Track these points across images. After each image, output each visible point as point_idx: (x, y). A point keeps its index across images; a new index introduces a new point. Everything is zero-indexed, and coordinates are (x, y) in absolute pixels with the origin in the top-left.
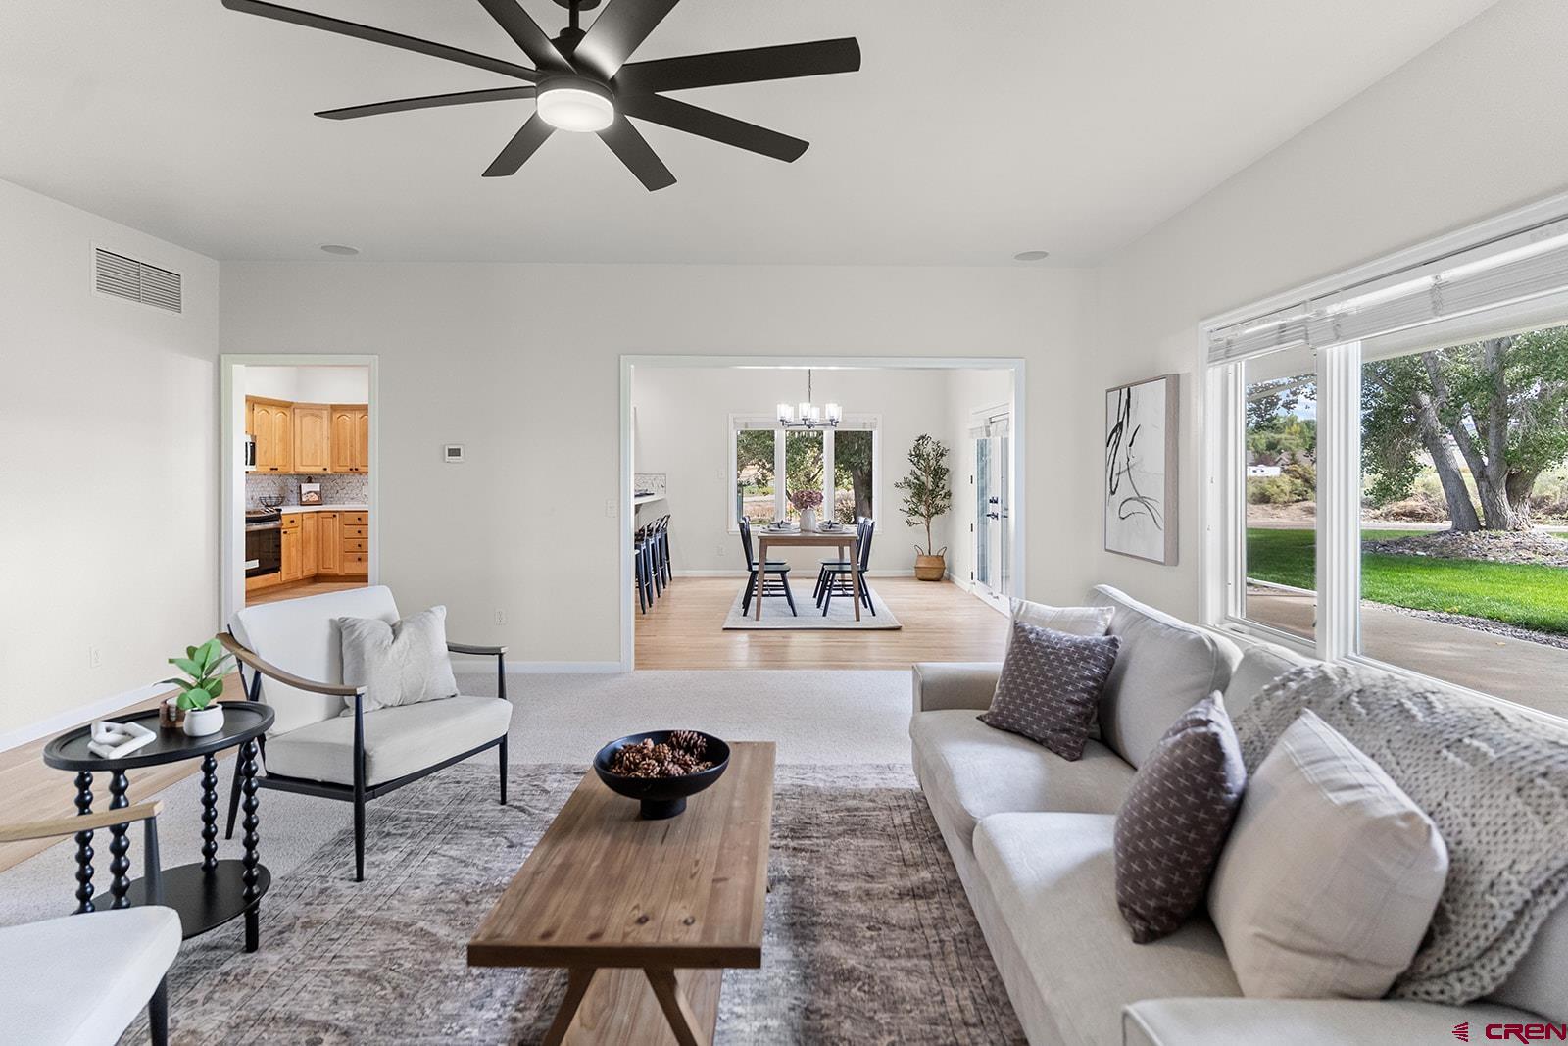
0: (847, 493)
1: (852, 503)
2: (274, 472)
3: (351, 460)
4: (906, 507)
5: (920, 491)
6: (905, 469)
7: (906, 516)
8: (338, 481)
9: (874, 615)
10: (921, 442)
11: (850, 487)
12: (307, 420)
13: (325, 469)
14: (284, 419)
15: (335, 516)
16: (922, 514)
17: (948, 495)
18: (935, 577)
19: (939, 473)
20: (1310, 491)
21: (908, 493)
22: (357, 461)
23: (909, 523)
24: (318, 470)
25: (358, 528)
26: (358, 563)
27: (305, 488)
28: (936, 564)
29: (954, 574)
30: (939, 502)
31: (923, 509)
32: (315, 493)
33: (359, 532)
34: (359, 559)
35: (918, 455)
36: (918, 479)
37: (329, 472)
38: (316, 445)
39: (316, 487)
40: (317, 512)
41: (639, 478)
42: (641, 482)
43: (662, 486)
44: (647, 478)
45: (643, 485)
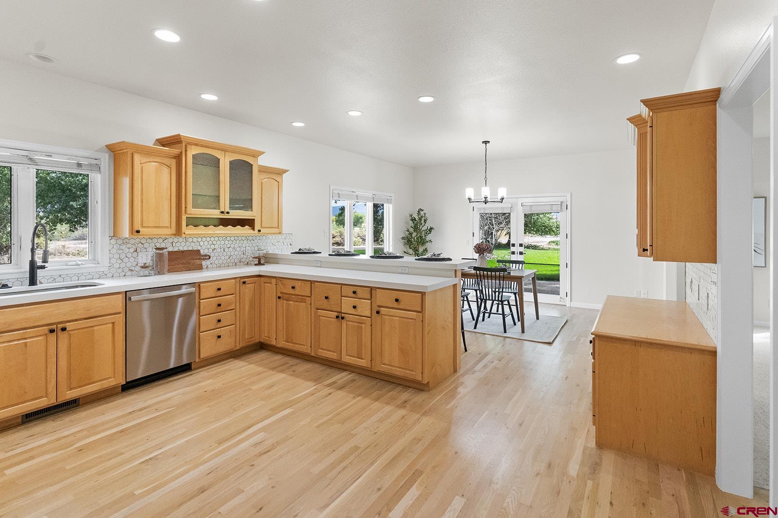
41: (274, 237)
42: (275, 241)
43: (290, 244)
44: (280, 237)
45: (276, 244)
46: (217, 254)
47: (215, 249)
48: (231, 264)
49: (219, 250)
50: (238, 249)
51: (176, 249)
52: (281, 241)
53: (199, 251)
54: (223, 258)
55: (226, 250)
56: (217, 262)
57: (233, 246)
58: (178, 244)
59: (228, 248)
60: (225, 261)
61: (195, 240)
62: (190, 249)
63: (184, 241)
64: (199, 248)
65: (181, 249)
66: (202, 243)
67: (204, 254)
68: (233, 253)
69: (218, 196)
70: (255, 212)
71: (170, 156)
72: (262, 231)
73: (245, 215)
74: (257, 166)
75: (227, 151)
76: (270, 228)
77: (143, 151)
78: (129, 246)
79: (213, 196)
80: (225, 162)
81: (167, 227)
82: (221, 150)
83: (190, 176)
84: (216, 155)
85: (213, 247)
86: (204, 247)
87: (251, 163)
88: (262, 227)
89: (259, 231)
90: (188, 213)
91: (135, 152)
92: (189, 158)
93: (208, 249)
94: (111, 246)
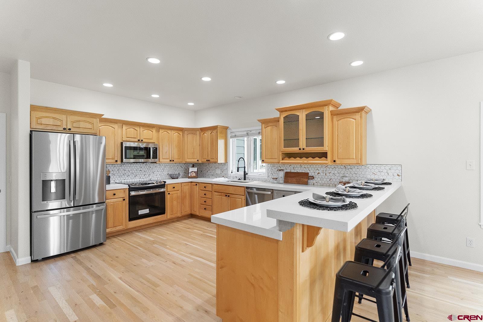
2: (172, 162)
3: (207, 156)
8: (208, 166)
12: (190, 136)
13: (198, 160)
14: (178, 136)
15: (196, 185)
22: (210, 156)
24: (195, 161)
25: (205, 192)
26: (205, 210)
27: (191, 169)
32: (195, 172)
33: (205, 194)
34: (205, 209)
37: (200, 162)
38: (194, 149)
39: (195, 169)
40: (191, 182)
42: (377, 170)
43: (398, 175)
44: (383, 167)
45: (379, 173)
46: (320, 177)
47: (319, 173)
48: (331, 185)
49: (322, 174)
50: (338, 175)
51: (296, 171)
52: (385, 171)
53: (308, 173)
54: (325, 180)
55: (328, 174)
56: (320, 182)
57: (333, 172)
58: (297, 169)
59: (329, 173)
60: (326, 182)
61: (306, 166)
62: (303, 172)
63: (300, 167)
64: (309, 172)
65: (299, 171)
66: (310, 169)
67: (312, 175)
68: (333, 177)
69: (299, 139)
70: (326, 148)
71: (276, 121)
72: (338, 162)
73: (317, 150)
74: (327, 112)
75: (304, 109)
76: (347, 159)
77: (265, 122)
78: (275, 168)
79: (296, 139)
80: (302, 116)
81: (276, 159)
82: (300, 109)
83: (282, 130)
84: (296, 114)
85: (318, 172)
86: (311, 171)
87: (322, 111)
88: (338, 158)
89: (334, 161)
90: (282, 151)
91: (263, 124)
92: (282, 120)
93: (314, 173)
94: (269, 167)
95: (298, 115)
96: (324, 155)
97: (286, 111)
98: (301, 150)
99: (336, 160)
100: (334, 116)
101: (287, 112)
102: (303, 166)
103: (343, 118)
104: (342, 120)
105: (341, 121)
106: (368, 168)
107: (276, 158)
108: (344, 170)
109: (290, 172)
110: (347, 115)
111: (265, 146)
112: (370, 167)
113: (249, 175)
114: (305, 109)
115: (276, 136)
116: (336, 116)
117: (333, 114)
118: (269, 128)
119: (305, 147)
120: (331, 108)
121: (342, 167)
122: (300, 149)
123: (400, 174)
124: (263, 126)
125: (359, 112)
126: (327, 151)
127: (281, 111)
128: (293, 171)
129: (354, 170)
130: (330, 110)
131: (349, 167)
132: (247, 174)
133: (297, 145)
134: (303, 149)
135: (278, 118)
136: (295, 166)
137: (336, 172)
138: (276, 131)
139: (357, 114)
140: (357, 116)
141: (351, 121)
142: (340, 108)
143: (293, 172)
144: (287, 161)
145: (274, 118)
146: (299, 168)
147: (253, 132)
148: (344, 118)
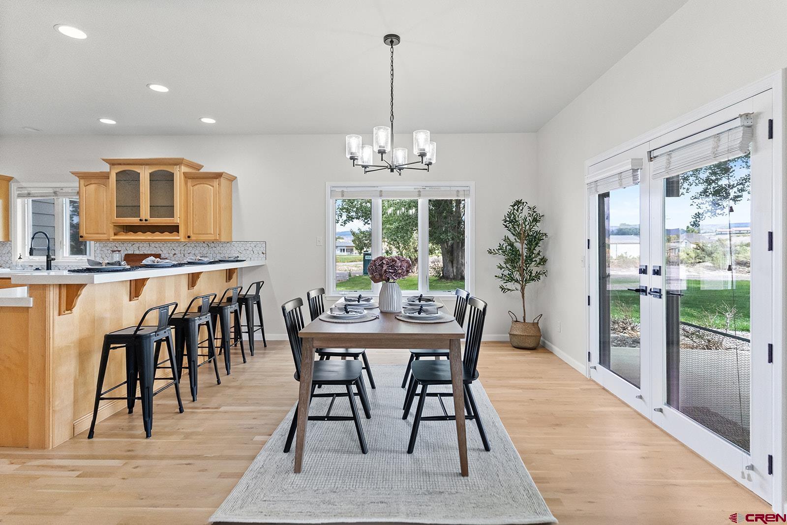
0: (437, 259)
1: (441, 264)
4: (499, 272)
5: (513, 257)
6: (499, 234)
7: (501, 282)
9: (487, 449)
10: (516, 207)
11: (440, 254)
16: (517, 281)
17: (544, 261)
18: (531, 346)
19: (534, 240)
20: (706, 256)
21: (501, 259)
23: (503, 289)
28: (532, 332)
29: (551, 342)
30: (534, 269)
31: (517, 276)
35: (511, 221)
36: (511, 245)
41: (240, 245)
42: (242, 249)
43: (263, 253)
44: (248, 245)
45: (244, 252)
47: (175, 254)
49: (179, 255)
51: (141, 253)
52: (250, 249)
53: (160, 254)
55: (187, 255)
57: (193, 252)
64: (161, 252)
65: (146, 253)
66: (163, 249)
69: (139, 206)
70: (177, 219)
71: (104, 177)
72: (193, 237)
73: (166, 222)
74: (178, 174)
75: (147, 165)
76: (204, 234)
77: (86, 177)
78: (108, 248)
79: (135, 206)
80: (145, 175)
81: (105, 234)
82: (141, 165)
83: (114, 191)
84: (135, 170)
85: (173, 252)
86: (165, 252)
87: (171, 171)
88: (193, 233)
89: (189, 237)
90: (113, 223)
91: (82, 179)
92: (113, 177)
93: (169, 253)
94: (96, 248)
95: (139, 172)
96: (174, 229)
97: (120, 164)
98: (142, 222)
99: (192, 235)
100: (188, 180)
101: (120, 166)
102: (153, 245)
103: (199, 183)
104: (198, 186)
105: (196, 187)
106: (234, 246)
107: (105, 232)
108: (207, 248)
109: (133, 254)
110: (203, 180)
111: (86, 213)
112: (236, 245)
113: (58, 262)
114: (149, 165)
115: (105, 200)
116: (190, 180)
117: (187, 176)
118: (93, 187)
119: (148, 217)
120: (184, 169)
121: (205, 245)
122: (141, 220)
123: (264, 252)
124: (81, 182)
125: (217, 178)
126: (178, 223)
127: (113, 163)
128: (137, 252)
129: (218, 248)
130: (182, 171)
131: (212, 245)
132: (52, 260)
133: (138, 214)
134: (146, 220)
135: (107, 172)
136: (141, 245)
137: (197, 252)
138: (105, 192)
139: (215, 180)
140: (216, 183)
141: (209, 189)
142: (202, 171)
143: (138, 254)
144: (123, 237)
145: (101, 172)
146: (147, 248)
147: (65, 190)
148: (201, 184)
